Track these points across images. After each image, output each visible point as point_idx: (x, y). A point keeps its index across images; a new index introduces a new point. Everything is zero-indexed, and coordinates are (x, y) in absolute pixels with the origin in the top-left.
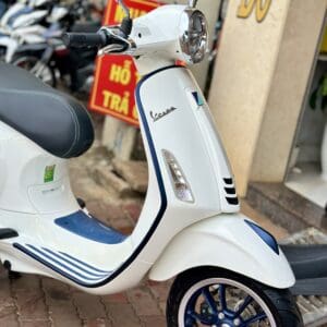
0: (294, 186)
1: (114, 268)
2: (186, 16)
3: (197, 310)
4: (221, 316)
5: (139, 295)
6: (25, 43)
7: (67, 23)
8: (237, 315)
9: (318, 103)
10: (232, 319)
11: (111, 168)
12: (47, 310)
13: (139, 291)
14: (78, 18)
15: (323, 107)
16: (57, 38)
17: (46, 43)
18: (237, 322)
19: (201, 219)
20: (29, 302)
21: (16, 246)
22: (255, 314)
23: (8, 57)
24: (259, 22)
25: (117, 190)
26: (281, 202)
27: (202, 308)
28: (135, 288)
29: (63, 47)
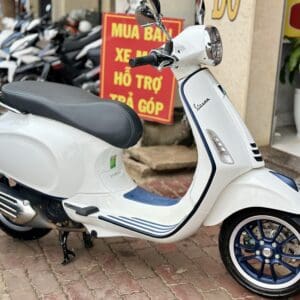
0: (279, 147)
1: (180, 220)
2: (206, 32)
3: (242, 242)
4: (262, 243)
5: (185, 245)
6: (23, 64)
7: (58, 42)
8: (274, 240)
9: (287, 78)
10: (271, 243)
11: (128, 155)
12: (123, 264)
13: (184, 243)
14: (67, 35)
15: (291, 81)
16: (52, 55)
17: (42, 61)
18: (274, 245)
19: (237, 176)
20: (107, 262)
21: (100, 218)
22: (285, 238)
23: (10, 77)
24: (232, 21)
25: (139, 172)
26: (273, 160)
27: (244, 241)
28: (181, 241)
29: (59, 62)
